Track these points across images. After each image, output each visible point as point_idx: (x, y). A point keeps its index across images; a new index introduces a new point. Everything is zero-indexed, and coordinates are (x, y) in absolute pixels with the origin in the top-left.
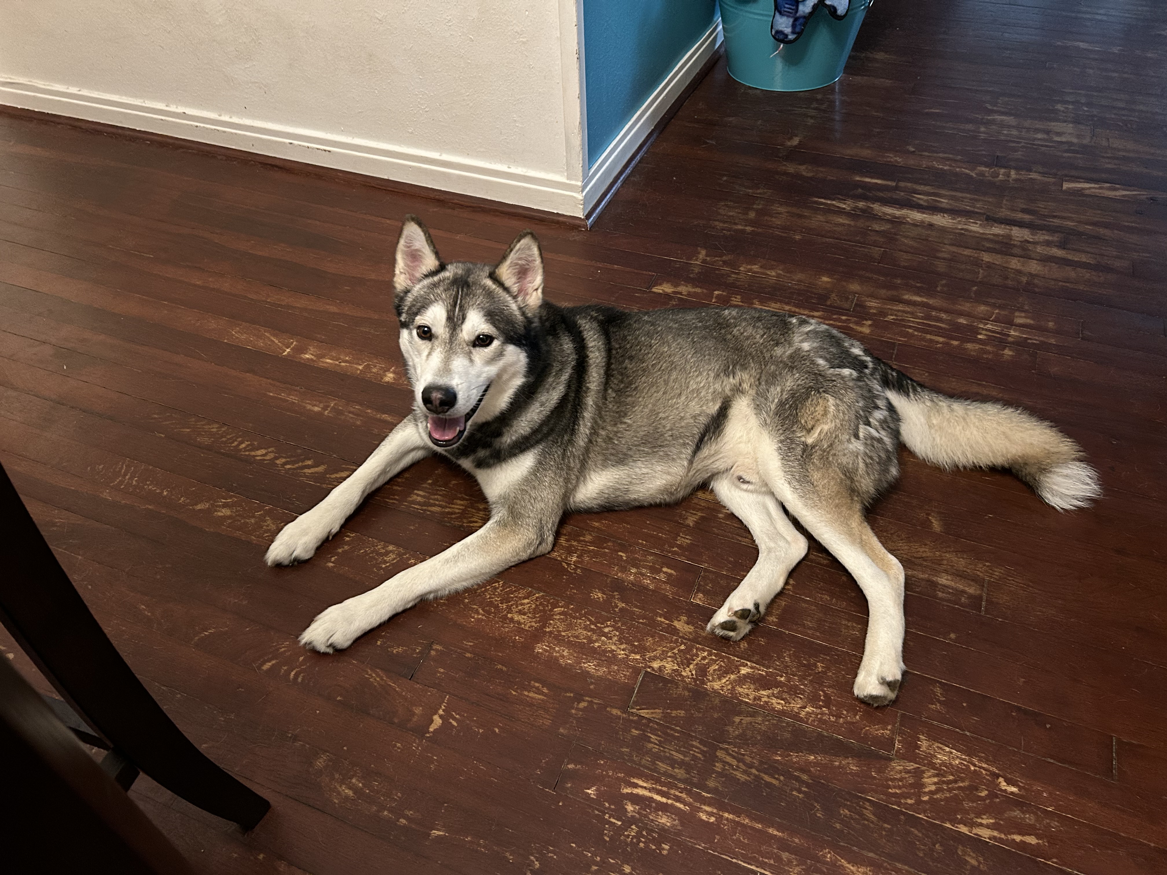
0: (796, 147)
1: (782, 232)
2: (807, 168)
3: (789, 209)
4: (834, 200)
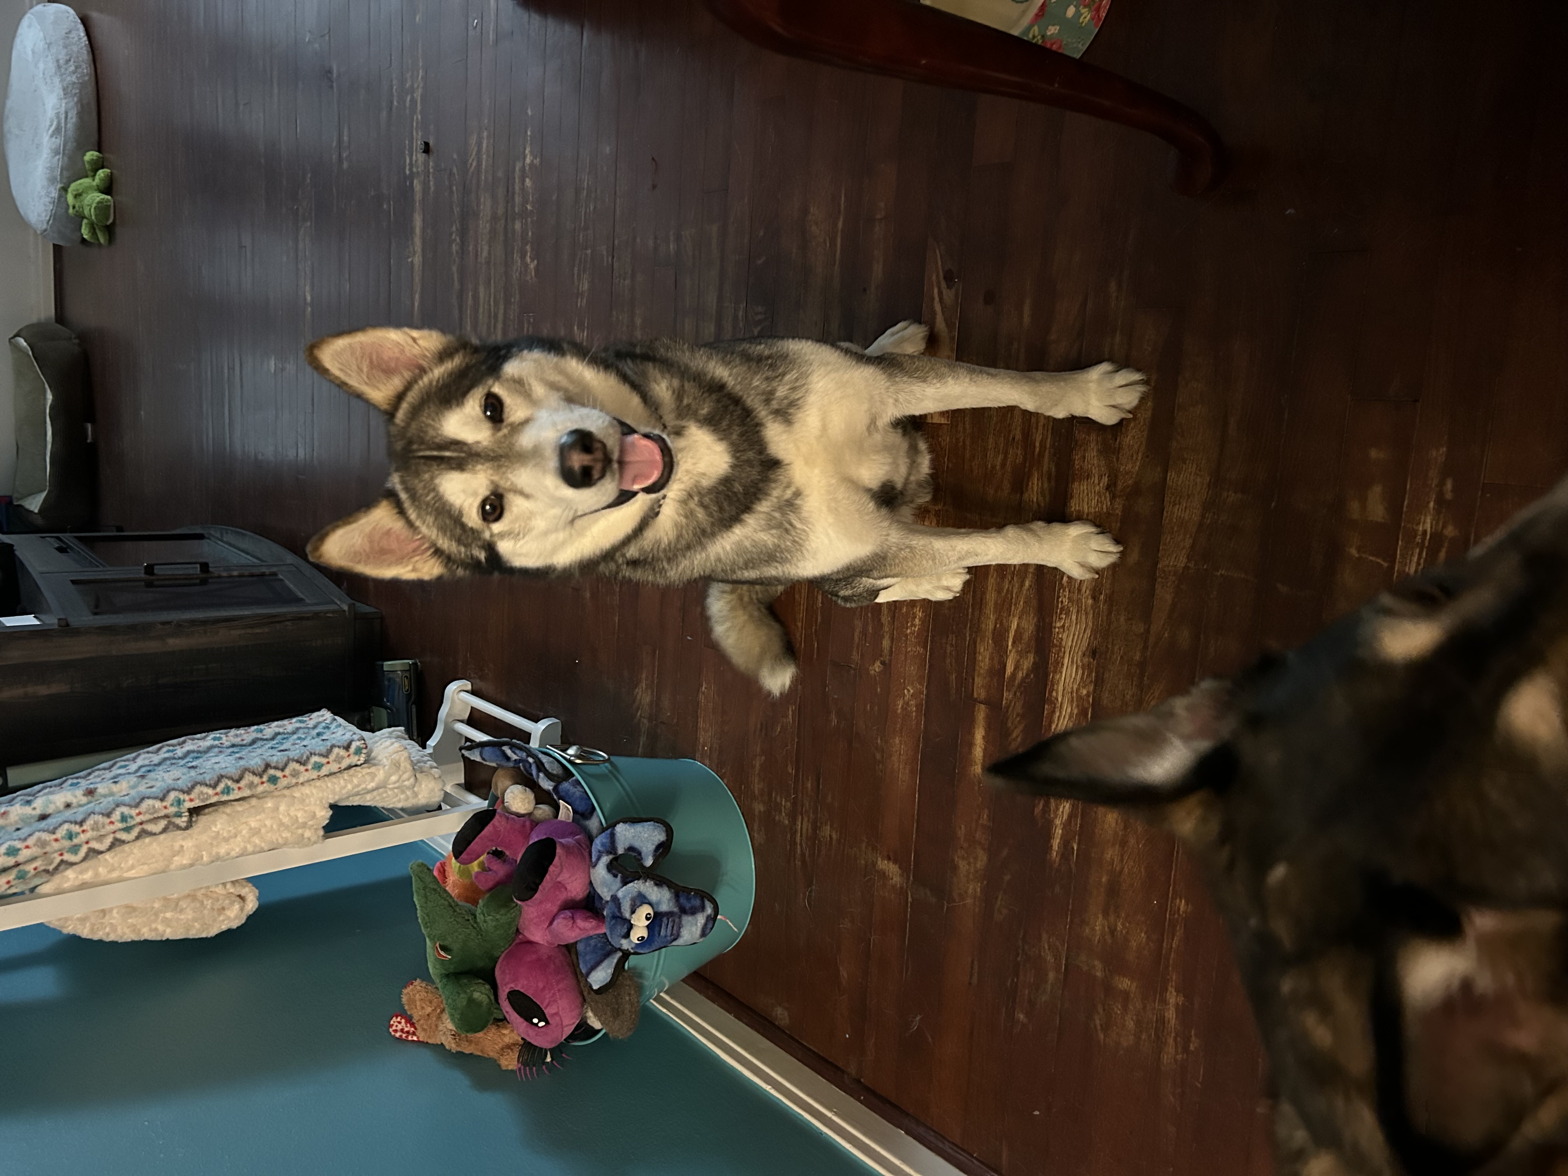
0: (903, 867)
1: (1172, 935)
2: (965, 858)
3: (1094, 910)
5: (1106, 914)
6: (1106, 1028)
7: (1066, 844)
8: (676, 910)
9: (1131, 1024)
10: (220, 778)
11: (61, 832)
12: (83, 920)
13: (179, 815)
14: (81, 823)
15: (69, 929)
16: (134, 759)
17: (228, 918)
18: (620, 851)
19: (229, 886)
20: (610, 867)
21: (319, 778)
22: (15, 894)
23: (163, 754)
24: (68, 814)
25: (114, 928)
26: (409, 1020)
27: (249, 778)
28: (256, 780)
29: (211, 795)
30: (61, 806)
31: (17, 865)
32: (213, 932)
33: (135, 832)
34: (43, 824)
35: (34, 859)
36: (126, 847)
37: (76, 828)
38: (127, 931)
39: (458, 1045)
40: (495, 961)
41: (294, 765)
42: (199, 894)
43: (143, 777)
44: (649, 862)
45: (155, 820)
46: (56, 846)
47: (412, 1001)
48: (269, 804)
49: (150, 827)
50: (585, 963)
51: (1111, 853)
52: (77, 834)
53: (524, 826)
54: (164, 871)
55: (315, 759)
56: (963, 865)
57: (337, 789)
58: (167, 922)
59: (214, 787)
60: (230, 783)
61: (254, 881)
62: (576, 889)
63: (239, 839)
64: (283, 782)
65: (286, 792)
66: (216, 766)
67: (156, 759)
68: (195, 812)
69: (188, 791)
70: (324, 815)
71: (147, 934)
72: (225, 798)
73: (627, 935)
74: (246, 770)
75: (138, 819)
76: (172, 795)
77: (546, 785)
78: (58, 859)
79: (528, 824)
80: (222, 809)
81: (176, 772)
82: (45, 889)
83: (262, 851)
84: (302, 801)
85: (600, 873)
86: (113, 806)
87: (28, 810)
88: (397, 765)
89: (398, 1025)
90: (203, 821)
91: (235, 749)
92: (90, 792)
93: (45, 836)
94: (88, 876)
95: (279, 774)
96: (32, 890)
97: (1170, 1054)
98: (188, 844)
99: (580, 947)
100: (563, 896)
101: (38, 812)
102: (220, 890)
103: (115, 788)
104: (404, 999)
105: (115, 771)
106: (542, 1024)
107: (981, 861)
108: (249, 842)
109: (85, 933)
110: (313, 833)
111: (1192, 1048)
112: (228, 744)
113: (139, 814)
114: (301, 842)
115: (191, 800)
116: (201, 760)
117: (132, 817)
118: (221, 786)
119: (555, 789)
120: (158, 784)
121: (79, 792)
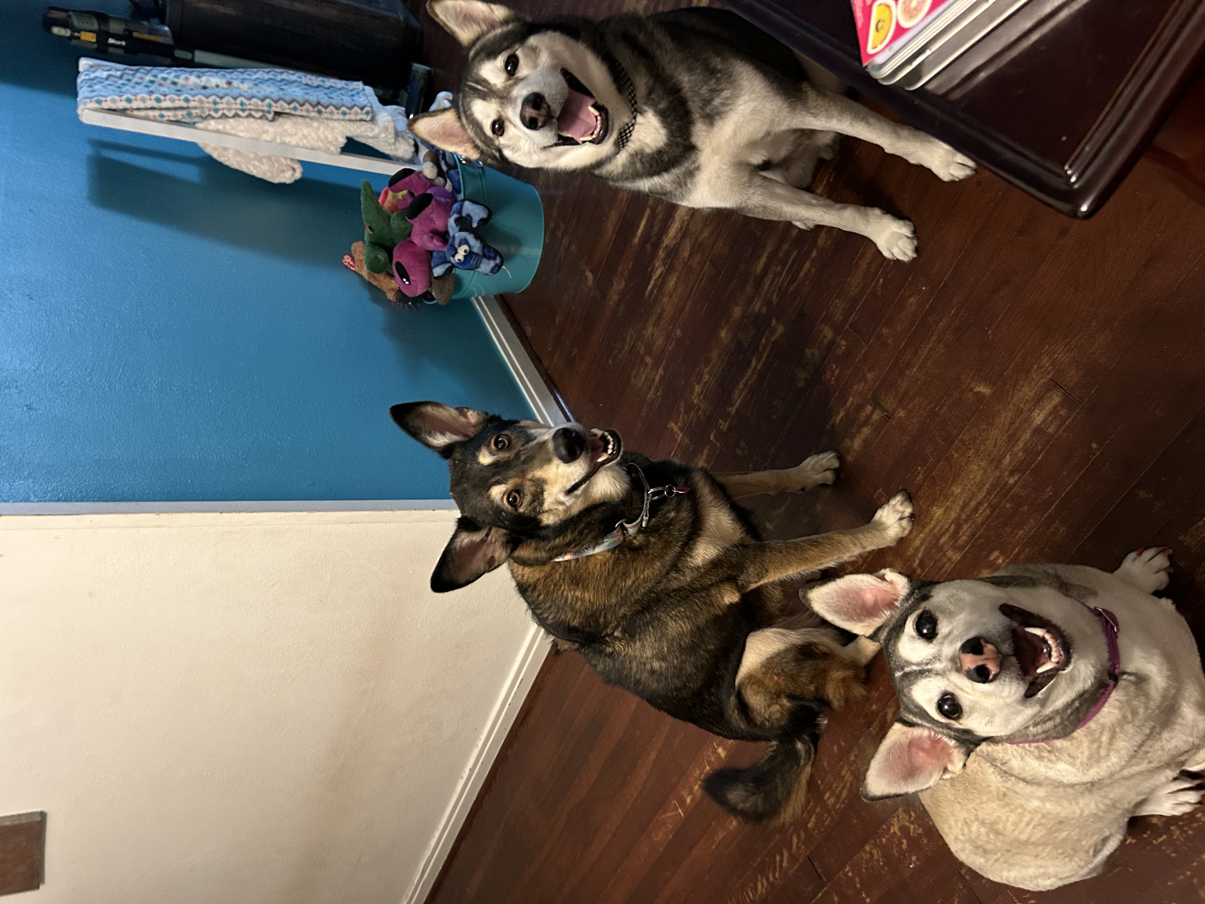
0: (595, 278)
1: (671, 344)
2: (617, 282)
3: (650, 323)
4: (651, 277)
5: (653, 327)
6: (636, 376)
7: (653, 289)
8: (481, 254)
9: (643, 378)
10: (293, 101)
11: (211, 99)
12: (215, 149)
13: (269, 112)
14: (221, 98)
15: (209, 150)
16: (256, 73)
17: (285, 177)
18: (464, 214)
19: (288, 160)
20: (457, 221)
21: (344, 120)
22: (185, 123)
23: (270, 76)
24: (216, 90)
25: (229, 159)
26: (353, 259)
27: (307, 106)
28: (311, 108)
29: (287, 108)
30: (214, 85)
31: (188, 108)
32: (276, 181)
33: (246, 113)
34: (204, 91)
35: (195, 108)
36: (241, 120)
37: (218, 100)
38: (235, 163)
39: (369, 278)
40: (395, 244)
41: (331, 108)
42: (273, 158)
43: (256, 85)
44: (475, 225)
45: (257, 110)
46: (207, 105)
47: (355, 250)
48: (315, 124)
49: (253, 113)
50: (434, 262)
51: (665, 300)
52: (218, 103)
53: (426, 184)
54: (257, 139)
55: (344, 109)
56: (615, 284)
57: (352, 130)
58: (255, 167)
59: (289, 104)
60: (297, 105)
61: (302, 163)
62: (439, 225)
63: (297, 137)
64: (325, 115)
65: (325, 121)
66: (293, 94)
67: (267, 77)
68: (278, 114)
69: (276, 101)
70: (342, 141)
71: (244, 168)
72: (293, 112)
73: (454, 256)
74: (307, 101)
75: (249, 107)
76: (268, 101)
77: (445, 168)
78: (207, 113)
79: (429, 184)
80: (292, 118)
81: (273, 89)
82: (200, 125)
83: (306, 148)
84: (332, 129)
85: (451, 221)
86: (238, 95)
87: (198, 81)
88: (386, 129)
89: (347, 259)
90: (281, 120)
91: (307, 87)
92: (229, 83)
93: (203, 98)
94: (220, 127)
95: (323, 110)
96: (194, 123)
97: (651, 395)
98: (271, 130)
99: (435, 254)
100: (432, 226)
101: (203, 84)
102: (283, 160)
103: (241, 86)
104: (352, 248)
105: (245, 76)
106: (407, 283)
107: (622, 286)
108: (301, 140)
109: (215, 155)
110: (335, 149)
111: (658, 394)
112: (304, 82)
113: (250, 104)
114: (327, 151)
115: (276, 107)
116: (287, 87)
117: (246, 105)
118: (292, 105)
119: (447, 171)
120: (263, 92)
121: (224, 81)
